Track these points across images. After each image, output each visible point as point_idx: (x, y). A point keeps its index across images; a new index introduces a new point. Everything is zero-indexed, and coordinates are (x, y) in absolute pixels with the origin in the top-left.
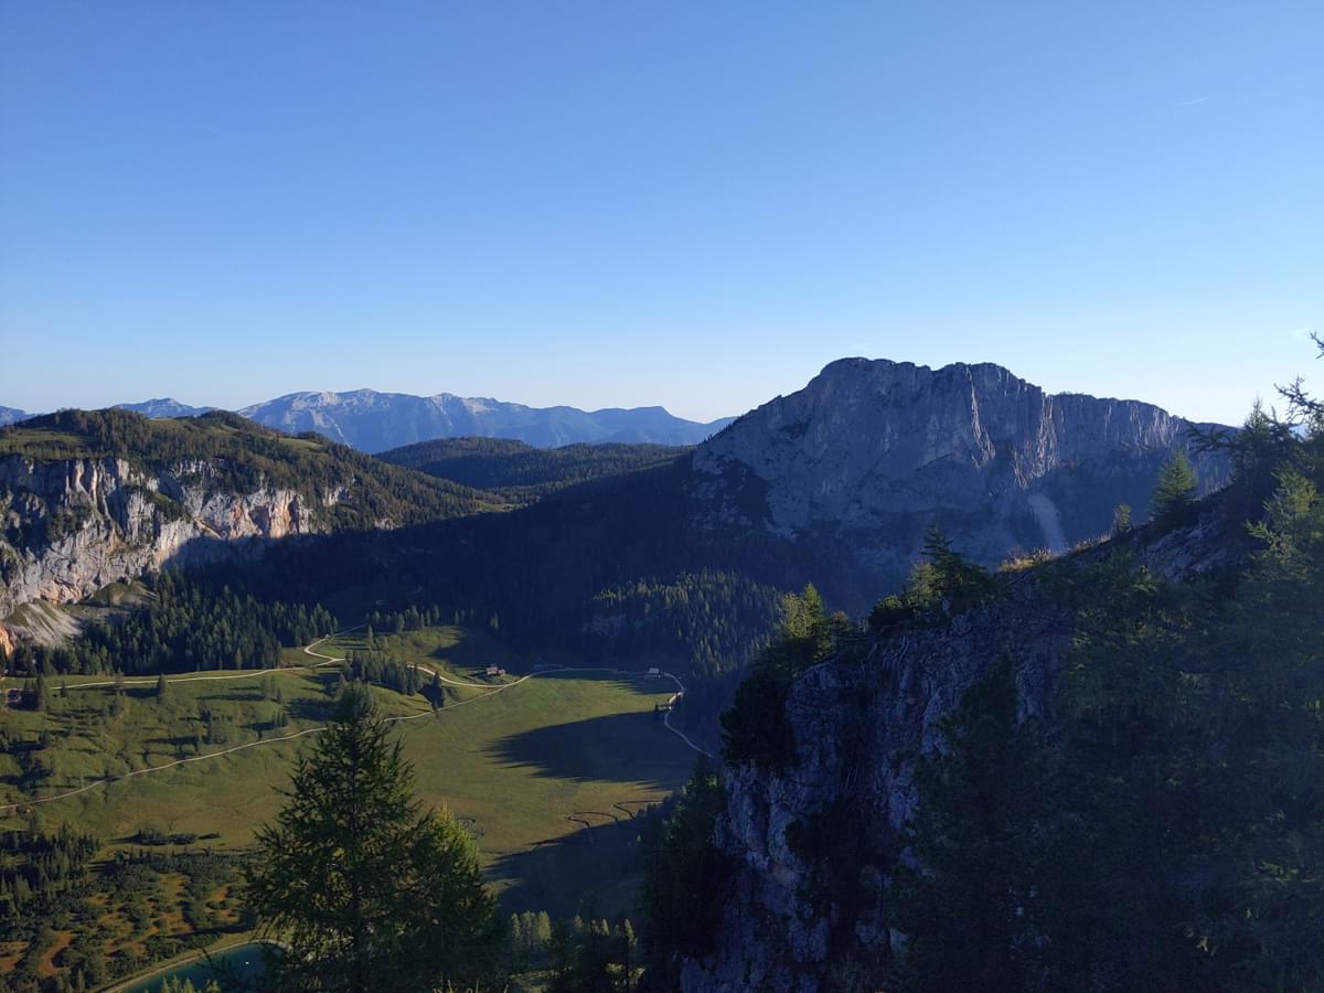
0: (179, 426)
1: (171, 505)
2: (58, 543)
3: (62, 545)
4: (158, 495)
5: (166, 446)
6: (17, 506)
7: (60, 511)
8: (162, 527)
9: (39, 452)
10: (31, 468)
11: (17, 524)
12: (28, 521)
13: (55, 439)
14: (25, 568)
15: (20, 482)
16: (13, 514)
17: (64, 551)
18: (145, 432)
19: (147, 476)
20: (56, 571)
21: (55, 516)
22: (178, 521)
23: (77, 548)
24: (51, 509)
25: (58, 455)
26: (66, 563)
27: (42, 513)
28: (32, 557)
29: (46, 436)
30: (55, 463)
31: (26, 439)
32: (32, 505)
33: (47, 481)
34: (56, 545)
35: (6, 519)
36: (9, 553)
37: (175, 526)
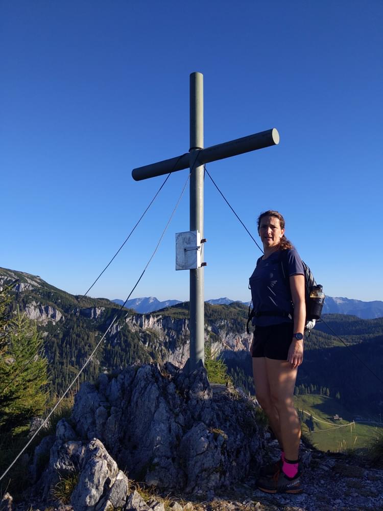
0: (221, 307)
1: (215, 336)
2: (179, 348)
3: (180, 349)
4: (211, 333)
5: (216, 314)
6: (168, 334)
7: (180, 336)
8: (212, 344)
9: (176, 316)
10: (173, 321)
11: (167, 341)
12: (171, 340)
13: (182, 311)
14: (169, 356)
15: (169, 326)
16: (167, 337)
17: (180, 351)
18: (210, 310)
19: (208, 325)
20: (177, 358)
21: (179, 338)
22: (217, 343)
23: (185, 350)
24: (178, 336)
25: (181, 317)
26: (181, 355)
27: (175, 337)
28: (171, 352)
29: (180, 310)
30: (180, 320)
31: (174, 311)
32: (172, 334)
33: (177, 326)
35: (165, 338)
36: (164, 351)
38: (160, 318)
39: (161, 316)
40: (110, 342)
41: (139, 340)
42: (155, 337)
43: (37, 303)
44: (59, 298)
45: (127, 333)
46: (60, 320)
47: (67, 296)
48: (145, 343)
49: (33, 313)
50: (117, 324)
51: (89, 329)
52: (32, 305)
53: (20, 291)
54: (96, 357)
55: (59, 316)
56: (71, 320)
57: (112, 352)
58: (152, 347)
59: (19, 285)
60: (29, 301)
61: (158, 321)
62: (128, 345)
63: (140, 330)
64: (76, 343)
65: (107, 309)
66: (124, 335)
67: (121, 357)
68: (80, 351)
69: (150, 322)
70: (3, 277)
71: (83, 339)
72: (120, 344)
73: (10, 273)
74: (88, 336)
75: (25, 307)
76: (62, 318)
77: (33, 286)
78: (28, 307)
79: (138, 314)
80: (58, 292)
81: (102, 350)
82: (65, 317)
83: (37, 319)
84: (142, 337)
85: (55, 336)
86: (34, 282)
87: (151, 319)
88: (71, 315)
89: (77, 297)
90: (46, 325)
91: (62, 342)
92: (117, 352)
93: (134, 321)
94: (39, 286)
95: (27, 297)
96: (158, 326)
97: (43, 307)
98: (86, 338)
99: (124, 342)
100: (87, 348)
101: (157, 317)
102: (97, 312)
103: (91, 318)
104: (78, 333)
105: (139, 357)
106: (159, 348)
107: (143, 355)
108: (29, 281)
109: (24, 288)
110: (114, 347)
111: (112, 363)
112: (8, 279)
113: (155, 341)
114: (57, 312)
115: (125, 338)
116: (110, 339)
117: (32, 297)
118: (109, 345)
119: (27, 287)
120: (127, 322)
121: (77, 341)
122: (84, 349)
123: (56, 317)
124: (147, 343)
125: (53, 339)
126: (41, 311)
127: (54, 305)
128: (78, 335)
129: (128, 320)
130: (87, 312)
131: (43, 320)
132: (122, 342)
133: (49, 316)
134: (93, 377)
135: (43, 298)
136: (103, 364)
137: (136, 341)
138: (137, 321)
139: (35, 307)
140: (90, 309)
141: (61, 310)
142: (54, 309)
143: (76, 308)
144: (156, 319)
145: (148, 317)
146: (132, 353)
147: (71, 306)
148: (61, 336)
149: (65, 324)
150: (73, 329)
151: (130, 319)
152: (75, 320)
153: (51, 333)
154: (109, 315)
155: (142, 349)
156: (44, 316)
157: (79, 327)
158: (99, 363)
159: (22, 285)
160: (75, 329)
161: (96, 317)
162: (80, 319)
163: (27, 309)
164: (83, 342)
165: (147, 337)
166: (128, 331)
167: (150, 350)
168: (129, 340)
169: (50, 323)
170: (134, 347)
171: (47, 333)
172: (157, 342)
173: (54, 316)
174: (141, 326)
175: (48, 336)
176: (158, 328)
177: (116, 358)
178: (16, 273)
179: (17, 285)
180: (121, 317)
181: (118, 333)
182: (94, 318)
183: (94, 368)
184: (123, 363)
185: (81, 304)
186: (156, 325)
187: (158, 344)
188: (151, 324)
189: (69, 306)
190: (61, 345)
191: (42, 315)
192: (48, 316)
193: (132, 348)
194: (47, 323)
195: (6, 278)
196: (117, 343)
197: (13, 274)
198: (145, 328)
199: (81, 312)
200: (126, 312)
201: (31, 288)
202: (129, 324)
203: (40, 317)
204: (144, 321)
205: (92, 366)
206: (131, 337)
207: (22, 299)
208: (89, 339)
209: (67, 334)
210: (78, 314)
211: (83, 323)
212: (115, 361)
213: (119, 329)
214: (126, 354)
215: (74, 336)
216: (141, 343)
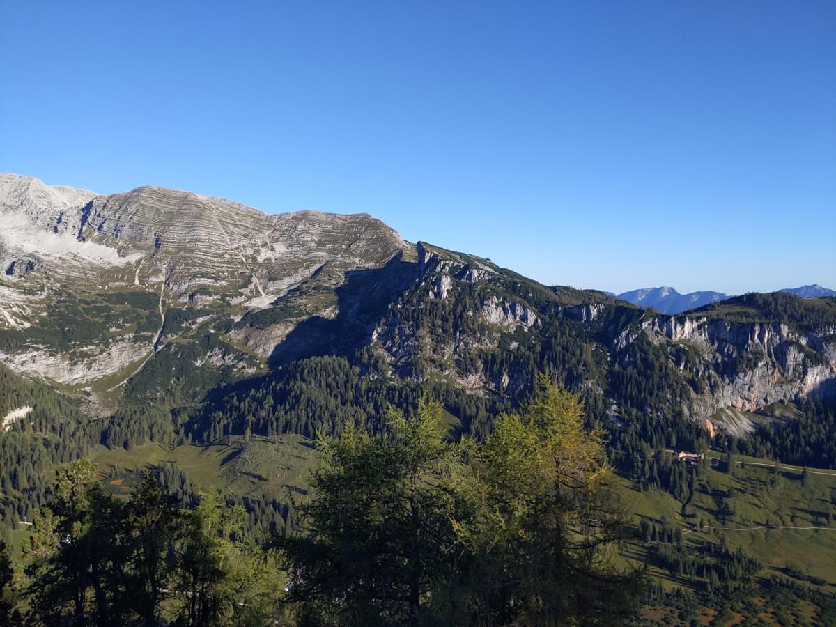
0: (822, 303)
1: (815, 355)
2: (743, 374)
3: (745, 375)
4: (807, 348)
5: (813, 316)
6: (720, 350)
7: (744, 354)
8: (809, 369)
9: (733, 318)
10: (729, 328)
11: (719, 361)
12: (726, 359)
13: (743, 310)
14: (723, 387)
15: (722, 336)
16: (718, 355)
17: (746, 379)
18: (799, 307)
19: (800, 335)
20: (741, 390)
21: (742, 357)
22: (820, 366)
23: (754, 378)
24: (739, 353)
25: (744, 320)
26: (747, 387)
27: (734, 355)
28: (727, 381)
29: (738, 309)
30: (743, 325)
31: (727, 311)
32: (728, 350)
33: (737, 336)
34: (741, 375)
35: (714, 357)
36: (715, 377)
37: (817, 369)
38: (704, 323)
39: (705, 319)
40: (618, 359)
41: (667, 358)
42: (696, 353)
43: (498, 299)
44: (530, 290)
45: (645, 347)
46: (534, 323)
47: (541, 288)
48: (678, 363)
49: (494, 314)
50: (627, 332)
51: (581, 338)
52: (493, 302)
53: (473, 281)
54: (597, 383)
55: (532, 319)
56: (552, 325)
57: (623, 377)
58: (691, 370)
59: (471, 273)
60: (487, 296)
61: (699, 327)
62: (649, 365)
63: (667, 341)
64: (564, 361)
65: (608, 308)
66: (641, 350)
67: (639, 385)
68: (570, 371)
69: (686, 329)
70: (447, 262)
71: (574, 354)
72: (635, 364)
73: (454, 255)
74: (581, 350)
75: (482, 305)
76: (536, 321)
77: (490, 274)
78: (486, 305)
79: (663, 316)
80: (527, 282)
81: (605, 371)
82: (542, 319)
83: (500, 323)
84: (671, 353)
85: (529, 349)
86: (488, 267)
87: (687, 324)
88: (550, 316)
89: (555, 289)
90: (514, 332)
91: (542, 358)
92: (631, 376)
93: (657, 328)
94: (497, 273)
95: (484, 290)
96: (701, 335)
97: (507, 305)
98: (578, 352)
99: (641, 361)
100: (581, 368)
101: (697, 321)
102: (592, 312)
103: (583, 322)
104: (565, 344)
105: (670, 387)
106: (704, 372)
107: (677, 383)
108: (481, 266)
109: (478, 277)
110: (625, 369)
111: (624, 392)
112: (454, 265)
113: (697, 360)
114: (529, 312)
115: (643, 354)
116: (617, 356)
117: (491, 290)
118: (617, 365)
119: (482, 276)
120: (644, 327)
121: (564, 356)
122: (577, 369)
123: (527, 320)
124: (683, 364)
125: (528, 353)
126: (505, 311)
127: (524, 301)
128: (565, 348)
129: (645, 325)
130: (576, 311)
131: (509, 325)
132: (639, 361)
133: (518, 319)
134: (594, 413)
135: (506, 292)
136: (608, 394)
137: (663, 359)
138: (661, 327)
139: (497, 305)
140: (580, 307)
141: (534, 309)
142: (524, 308)
143: (558, 306)
144: (695, 324)
145: (681, 320)
146: (657, 379)
147: (549, 302)
148: (538, 348)
149: (542, 331)
150: (556, 339)
151: (649, 324)
152: (557, 324)
153: (522, 343)
154: (611, 317)
155: (675, 373)
156: (510, 319)
157: (564, 336)
158: (602, 392)
159: (475, 273)
160: (558, 339)
161: (591, 320)
162: (565, 323)
163: (485, 308)
164: (574, 359)
165: (680, 354)
166: (647, 344)
167: (688, 375)
168: (650, 357)
169: (520, 329)
170: (660, 370)
171: (517, 343)
172: (700, 362)
173: (524, 318)
174: (669, 334)
175: (519, 348)
176: (702, 339)
177: (630, 386)
178: (462, 255)
179: (468, 273)
180: (634, 320)
181: (629, 346)
182: (588, 321)
183: (596, 399)
184: (643, 395)
185: (564, 300)
186: (696, 334)
187: (702, 366)
188: (686, 332)
189: (546, 303)
190: (541, 362)
191: (507, 317)
192: (515, 318)
193: (657, 370)
194: (515, 329)
195: (452, 262)
196: (630, 362)
197: (458, 257)
198: (677, 339)
199: (565, 312)
200: (641, 312)
201: (487, 278)
202: (648, 333)
203: (504, 320)
204: (675, 328)
205: (591, 397)
206: (654, 354)
207: (477, 293)
208: (584, 355)
209: (546, 346)
210: (560, 315)
211: (570, 330)
212: (629, 390)
213: (631, 341)
214: (648, 380)
215: (559, 349)
216: (671, 364)
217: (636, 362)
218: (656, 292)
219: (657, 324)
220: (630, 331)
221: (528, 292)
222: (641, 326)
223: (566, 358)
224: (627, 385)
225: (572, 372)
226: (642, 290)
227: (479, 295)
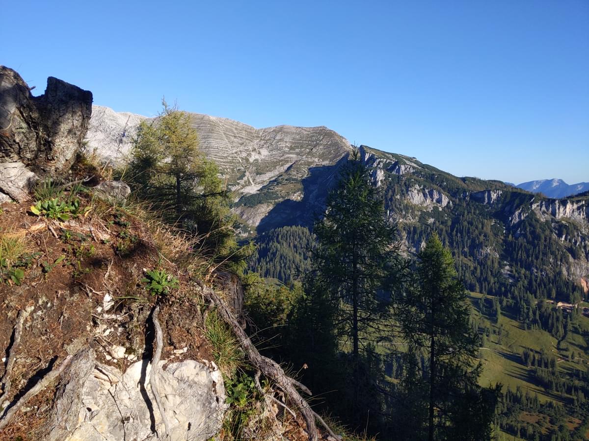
38: (583, 205)
39: (584, 202)
40: (511, 232)
41: (551, 231)
42: (575, 229)
43: (420, 186)
44: (444, 180)
45: (534, 222)
46: (447, 205)
47: (453, 179)
48: (560, 235)
49: (416, 198)
50: (520, 211)
51: (483, 215)
52: (415, 189)
53: (401, 174)
54: (494, 249)
55: (445, 201)
56: (461, 206)
57: (515, 245)
58: (570, 241)
59: (399, 168)
60: (411, 184)
61: (578, 208)
62: (535, 236)
63: (552, 219)
64: (469, 232)
65: (505, 194)
66: (530, 225)
67: (527, 251)
68: (473, 241)
69: (568, 210)
70: (382, 159)
71: (477, 228)
72: (525, 236)
73: (387, 155)
74: (483, 225)
75: (407, 191)
76: (449, 203)
77: (414, 168)
78: (411, 191)
79: (549, 199)
80: (442, 174)
81: (501, 241)
82: (453, 201)
83: (421, 204)
84: (555, 228)
85: (442, 223)
86: (413, 163)
87: (569, 206)
88: (460, 200)
89: (464, 179)
90: (432, 211)
91: (452, 230)
92: (521, 245)
93: (544, 208)
94: (420, 168)
95: (409, 180)
96: (580, 214)
97: (427, 191)
98: (480, 226)
99: (530, 233)
100: (482, 238)
101: (577, 203)
102: (492, 196)
103: (485, 204)
104: (470, 220)
105: (553, 253)
106: (581, 243)
107: (559, 251)
108: (407, 162)
109: (405, 170)
110: (517, 239)
111: (515, 257)
112: (387, 162)
113: (576, 234)
114: (443, 196)
115: (532, 228)
116: (512, 229)
117: (415, 180)
118: (510, 236)
119: (408, 169)
120: (533, 208)
121: (469, 229)
122: (478, 238)
123: (442, 202)
124: (564, 236)
125: (441, 226)
126: (425, 195)
127: (440, 188)
128: (470, 223)
129: (534, 206)
130: (480, 196)
131: (427, 205)
132: (528, 233)
133: (434, 201)
134: (491, 271)
135: (426, 181)
136: (502, 257)
137: (547, 232)
138: (547, 208)
139: (419, 191)
140: (483, 193)
141: (447, 194)
142: (440, 193)
143: (466, 192)
144: (575, 206)
145: (564, 203)
146: (542, 247)
147: (458, 189)
148: (450, 223)
149: (453, 210)
150: (463, 216)
151: (538, 206)
152: (465, 205)
153: (437, 219)
154: (508, 200)
155: (557, 243)
156: (428, 201)
157: (470, 214)
158: (498, 256)
159: (403, 168)
160: (465, 216)
161: (492, 202)
162: (471, 204)
163: (409, 193)
164: (476, 231)
165: (562, 228)
166: (535, 221)
167: (567, 244)
168: (538, 231)
169: (436, 208)
170: (545, 241)
171: (434, 219)
172: (578, 235)
173: (439, 201)
174: (554, 214)
175: (434, 223)
176: (580, 217)
177: (520, 252)
178: (394, 155)
179: (397, 167)
180: (525, 202)
181: (521, 222)
182: (489, 203)
183: (493, 261)
184: (530, 259)
185: (471, 188)
186: (576, 214)
187: (580, 238)
188: (567, 212)
189: (457, 190)
190: (451, 234)
191: (426, 200)
192: (432, 201)
193: (543, 241)
194: (432, 209)
195: (385, 160)
196: (521, 234)
197: (391, 156)
198: (560, 217)
199: (471, 196)
200: (532, 196)
201: (412, 171)
202: (537, 212)
203: (424, 202)
204: (559, 209)
205: (489, 259)
206: (540, 228)
207: (403, 182)
208: (485, 228)
209: (456, 221)
210: (468, 199)
211: (475, 209)
212: (519, 255)
213: (522, 218)
214: (535, 247)
215: (465, 223)
216: (554, 236)
217: (526, 234)
218: (548, 182)
219: (544, 206)
220: (522, 211)
221: (443, 182)
222: (531, 207)
223: (471, 230)
224: (518, 251)
225: (475, 241)
226: (537, 182)
227: (405, 183)
